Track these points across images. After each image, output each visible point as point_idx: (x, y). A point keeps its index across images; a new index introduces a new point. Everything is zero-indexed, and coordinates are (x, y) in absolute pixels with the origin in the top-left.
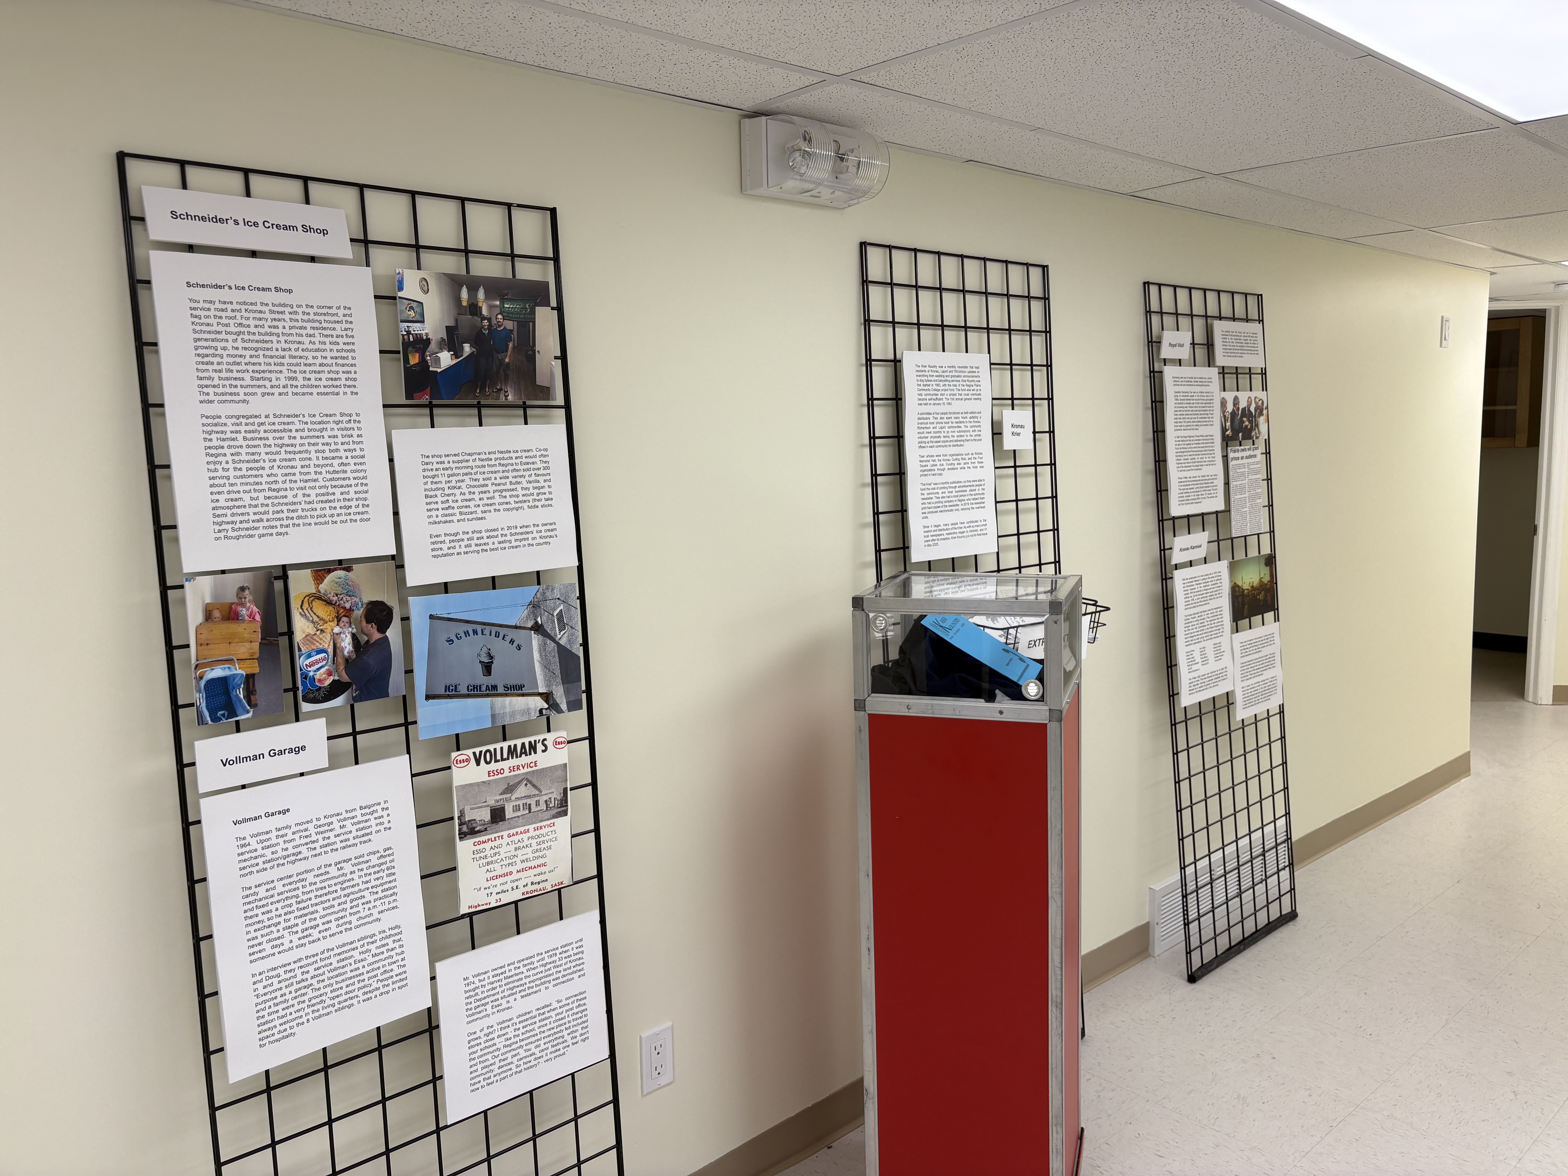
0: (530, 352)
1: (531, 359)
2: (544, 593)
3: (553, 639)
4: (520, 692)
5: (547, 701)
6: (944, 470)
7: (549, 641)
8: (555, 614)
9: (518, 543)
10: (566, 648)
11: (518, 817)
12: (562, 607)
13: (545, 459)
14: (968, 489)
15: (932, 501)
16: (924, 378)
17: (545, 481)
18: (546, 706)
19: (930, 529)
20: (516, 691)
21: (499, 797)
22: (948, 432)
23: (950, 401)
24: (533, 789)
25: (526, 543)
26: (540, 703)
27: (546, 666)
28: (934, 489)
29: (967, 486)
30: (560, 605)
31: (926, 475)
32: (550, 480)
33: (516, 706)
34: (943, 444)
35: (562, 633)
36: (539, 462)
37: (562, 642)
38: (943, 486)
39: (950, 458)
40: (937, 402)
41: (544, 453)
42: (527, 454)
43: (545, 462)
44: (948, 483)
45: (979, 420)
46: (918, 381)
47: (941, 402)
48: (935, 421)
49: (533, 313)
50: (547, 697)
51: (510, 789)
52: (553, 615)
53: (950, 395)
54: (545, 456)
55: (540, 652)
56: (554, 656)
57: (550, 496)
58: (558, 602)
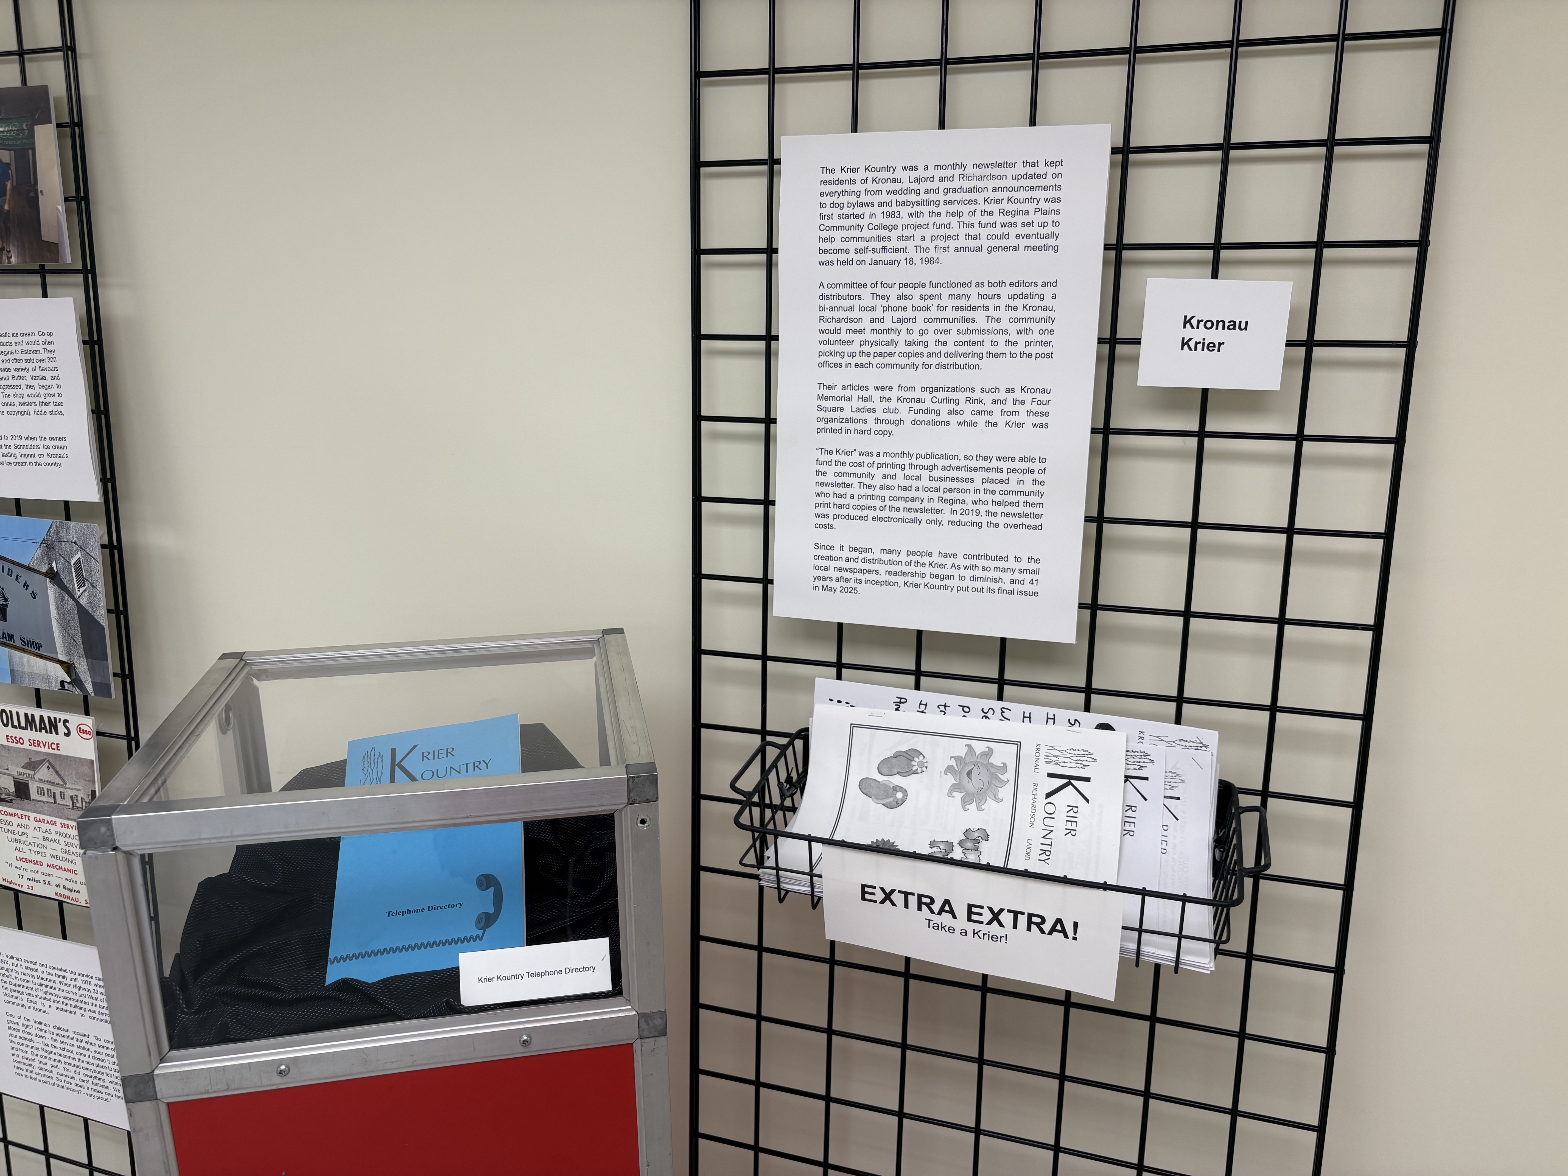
0: (32, 194)
1: (33, 203)
2: (59, 532)
3: (72, 596)
4: (37, 651)
5: (69, 673)
6: (898, 423)
7: (67, 597)
8: (72, 562)
9: (23, 460)
10: (87, 611)
11: (44, 802)
12: (79, 555)
13: (49, 347)
14: (978, 476)
15: (849, 491)
16: (844, 199)
17: (52, 378)
18: (68, 680)
19: (836, 553)
20: (33, 649)
21: (22, 770)
22: (923, 332)
23: (932, 254)
24: (56, 776)
25: (32, 460)
26: (59, 673)
27: (65, 628)
28: (860, 465)
29: (975, 469)
30: (77, 551)
31: (834, 431)
32: (58, 377)
33: (35, 668)
34: (904, 361)
35: (82, 590)
36: (42, 351)
37: (83, 601)
38: (889, 460)
39: (926, 395)
40: (886, 256)
41: (49, 339)
42: (28, 339)
43: (50, 351)
44: (910, 456)
45: (1048, 301)
46: (822, 206)
47: (901, 256)
48: (880, 303)
49: (32, 135)
50: (68, 667)
51: (33, 765)
52: (70, 563)
53: (934, 238)
54: (49, 343)
55: (57, 608)
56: (74, 618)
57: (60, 400)
58: (75, 547)
